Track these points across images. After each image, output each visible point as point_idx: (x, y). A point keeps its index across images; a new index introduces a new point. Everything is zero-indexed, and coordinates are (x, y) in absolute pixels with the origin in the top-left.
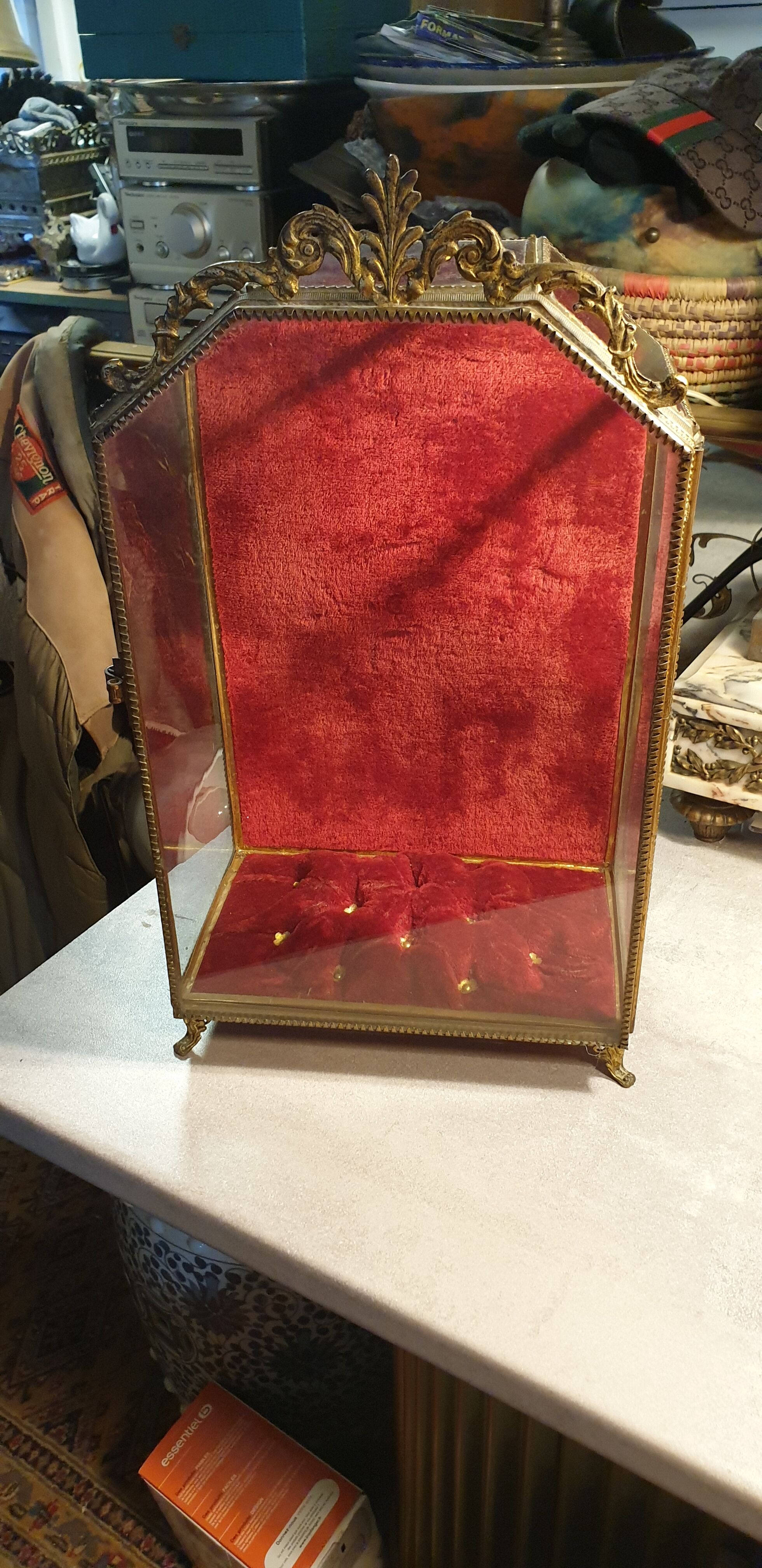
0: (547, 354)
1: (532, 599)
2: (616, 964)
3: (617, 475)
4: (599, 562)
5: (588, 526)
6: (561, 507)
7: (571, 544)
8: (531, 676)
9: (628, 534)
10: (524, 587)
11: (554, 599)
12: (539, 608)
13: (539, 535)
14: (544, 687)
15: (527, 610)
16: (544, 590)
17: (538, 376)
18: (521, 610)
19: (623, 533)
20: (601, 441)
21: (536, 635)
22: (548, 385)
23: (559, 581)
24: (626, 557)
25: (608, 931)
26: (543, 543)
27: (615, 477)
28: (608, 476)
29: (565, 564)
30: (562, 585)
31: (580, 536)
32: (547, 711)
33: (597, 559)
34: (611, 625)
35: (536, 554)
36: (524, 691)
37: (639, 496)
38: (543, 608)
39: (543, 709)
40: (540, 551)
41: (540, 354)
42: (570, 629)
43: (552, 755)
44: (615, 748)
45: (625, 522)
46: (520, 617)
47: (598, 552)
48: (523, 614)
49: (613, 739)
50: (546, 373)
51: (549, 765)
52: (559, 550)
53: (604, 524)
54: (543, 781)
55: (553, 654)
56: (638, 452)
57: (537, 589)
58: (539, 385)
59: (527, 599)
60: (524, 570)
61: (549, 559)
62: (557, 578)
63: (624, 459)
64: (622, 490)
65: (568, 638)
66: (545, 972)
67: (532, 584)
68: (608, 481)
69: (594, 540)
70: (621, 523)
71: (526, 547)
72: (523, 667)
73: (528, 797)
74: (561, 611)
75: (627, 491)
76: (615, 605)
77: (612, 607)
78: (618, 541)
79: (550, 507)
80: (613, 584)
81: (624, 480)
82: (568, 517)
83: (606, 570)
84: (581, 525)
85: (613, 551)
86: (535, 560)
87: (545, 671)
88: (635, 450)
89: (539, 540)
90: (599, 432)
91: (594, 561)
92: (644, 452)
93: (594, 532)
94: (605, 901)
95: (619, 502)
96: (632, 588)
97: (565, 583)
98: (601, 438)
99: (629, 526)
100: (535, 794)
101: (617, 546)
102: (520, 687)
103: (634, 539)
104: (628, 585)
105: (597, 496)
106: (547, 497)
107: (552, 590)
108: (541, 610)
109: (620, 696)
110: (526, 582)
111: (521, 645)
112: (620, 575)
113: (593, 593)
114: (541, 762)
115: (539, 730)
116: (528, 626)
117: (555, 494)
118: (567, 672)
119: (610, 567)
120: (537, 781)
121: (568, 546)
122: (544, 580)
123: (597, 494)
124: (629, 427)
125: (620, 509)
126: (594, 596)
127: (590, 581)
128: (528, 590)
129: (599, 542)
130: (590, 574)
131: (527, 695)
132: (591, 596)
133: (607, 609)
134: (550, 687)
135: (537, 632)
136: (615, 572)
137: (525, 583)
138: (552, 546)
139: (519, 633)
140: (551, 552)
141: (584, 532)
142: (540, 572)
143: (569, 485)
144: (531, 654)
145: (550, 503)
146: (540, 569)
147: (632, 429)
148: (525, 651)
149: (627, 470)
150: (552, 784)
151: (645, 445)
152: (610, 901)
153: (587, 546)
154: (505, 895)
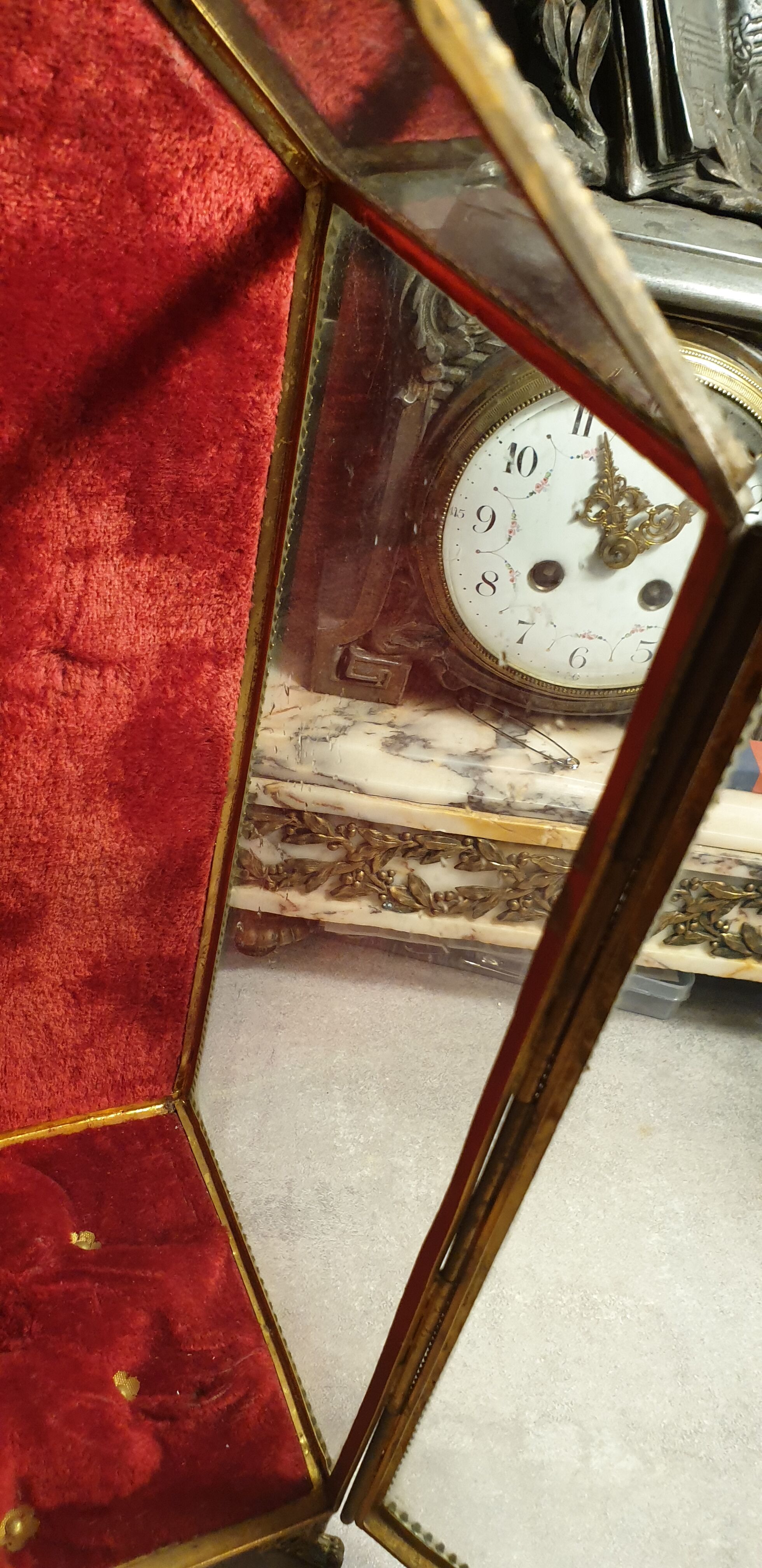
0: (60, 144)
1: (43, 717)
2: (266, 1334)
3: (220, 448)
4: (179, 625)
5: (155, 555)
6: (98, 519)
7: (121, 595)
8: (42, 852)
9: (237, 566)
10: (23, 692)
11: (87, 708)
12: (57, 730)
13: (50, 582)
14: (69, 865)
15: (30, 738)
16: (65, 694)
17: (39, 203)
18: (17, 738)
19: (227, 565)
20: (191, 373)
21: (51, 780)
22: (66, 231)
23: (97, 672)
24: (233, 613)
25: (230, 1261)
26: (58, 599)
27: (214, 450)
28: (202, 449)
29: (109, 637)
30: (105, 678)
31: (138, 577)
32: (73, 899)
33: (173, 620)
34: (202, 739)
35: (46, 624)
36: (26, 878)
37: (262, 491)
38: (66, 729)
39: (64, 898)
40: (52, 614)
41: (39, 144)
42: (124, 759)
43: (79, 961)
44: (198, 931)
45: (231, 543)
46: (15, 752)
47: (177, 606)
48: (23, 747)
49: (196, 918)
50: (58, 197)
51: (73, 977)
52: (95, 610)
53: (187, 550)
54: (61, 1003)
55: (89, 809)
56: (264, 396)
57: (51, 694)
58: (43, 227)
59: (30, 715)
60: (19, 658)
61: (73, 629)
62: (92, 667)
63: (237, 412)
64: (229, 478)
65: (119, 776)
66: (155, 1416)
67: (40, 685)
68: (201, 461)
69: (168, 581)
70: (224, 546)
71: (19, 612)
72: (25, 841)
73: (32, 1033)
74: (105, 729)
75: (240, 478)
76: (210, 704)
77: (205, 706)
78: (217, 581)
79: (73, 521)
80: (209, 666)
81: (233, 455)
82: (114, 540)
83: (195, 642)
84: (142, 553)
85: (207, 602)
86: (42, 635)
87: (70, 838)
88: (259, 393)
89: (50, 591)
90: (185, 351)
91: (168, 625)
92: (277, 397)
93: (166, 568)
94: (202, 1187)
95: (222, 505)
96: (240, 669)
97: (110, 673)
98: (188, 366)
99: (241, 551)
100: (46, 1026)
101: (214, 591)
102: (18, 875)
103: (248, 576)
104: (236, 664)
105: (176, 493)
106: (65, 500)
107: (83, 692)
108: (62, 732)
109: (211, 851)
110: (26, 683)
111: (19, 804)
112: (220, 648)
113: (168, 687)
114: (57, 977)
115: (53, 928)
116: (33, 766)
117: (84, 494)
118: (117, 834)
119: (201, 632)
120: (50, 1006)
121: (113, 600)
122: (64, 672)
123: (177, 489)
124: (252, 340)
125: (224, 518)
126: (172, 694)
127: (163, 663)
128: (30, 697)
129: (179, 585)
130: (161, 653)
131: (33, 883)
132: (165, 691)
133: (195, 712)
134: (80, 863)
135: (55, 778)
136: (209, 642)
137: (22, 687)
138: (79, 603)
139: (16, 782)
140: (78, 615)
141: (146, 569)
142: (54, 658)
143: (115, 473)
144: (41, 817)
145: (74, 513)
146: (55, 651)
147: (256, 346)
148: (29, 812)
149: (240, 435)
150: (78, 1004)
151: (279, 381)
152: (207, 1178)
153: (152, 595)
154: (38, 1270)
